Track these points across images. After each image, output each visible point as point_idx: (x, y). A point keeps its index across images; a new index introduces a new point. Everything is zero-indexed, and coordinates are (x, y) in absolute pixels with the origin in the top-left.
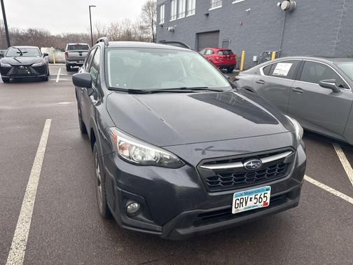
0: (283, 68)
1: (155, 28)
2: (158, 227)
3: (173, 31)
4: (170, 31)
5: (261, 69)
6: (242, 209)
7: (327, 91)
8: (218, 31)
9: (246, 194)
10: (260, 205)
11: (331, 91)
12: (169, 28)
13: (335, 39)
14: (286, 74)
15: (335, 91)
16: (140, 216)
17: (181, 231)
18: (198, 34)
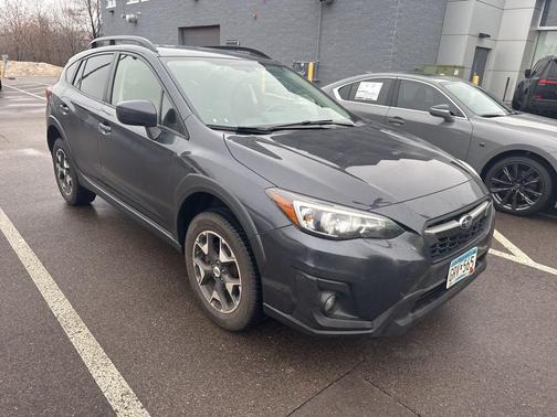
0: (370, 90)
1: (95, 15)
2: (367, 324)
3: (134, 22)
4: (130, 21)
5: (336, 91)
6: (454, 282)
7: (437, 121)
8: (218, 26)
9: (460, 260)
10: (467, 273)
11: (443, 119)
12: (128, 17)
13: (390, 47)
14: (375, 98)
15: (448, 120)
16: (338, 312)
17: (401, 323)
18: (182, 29)
